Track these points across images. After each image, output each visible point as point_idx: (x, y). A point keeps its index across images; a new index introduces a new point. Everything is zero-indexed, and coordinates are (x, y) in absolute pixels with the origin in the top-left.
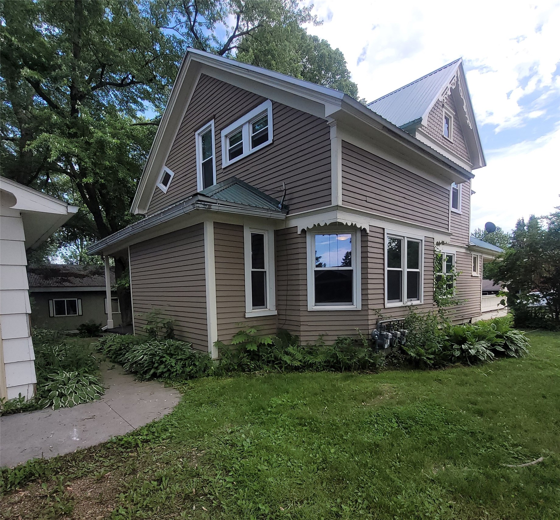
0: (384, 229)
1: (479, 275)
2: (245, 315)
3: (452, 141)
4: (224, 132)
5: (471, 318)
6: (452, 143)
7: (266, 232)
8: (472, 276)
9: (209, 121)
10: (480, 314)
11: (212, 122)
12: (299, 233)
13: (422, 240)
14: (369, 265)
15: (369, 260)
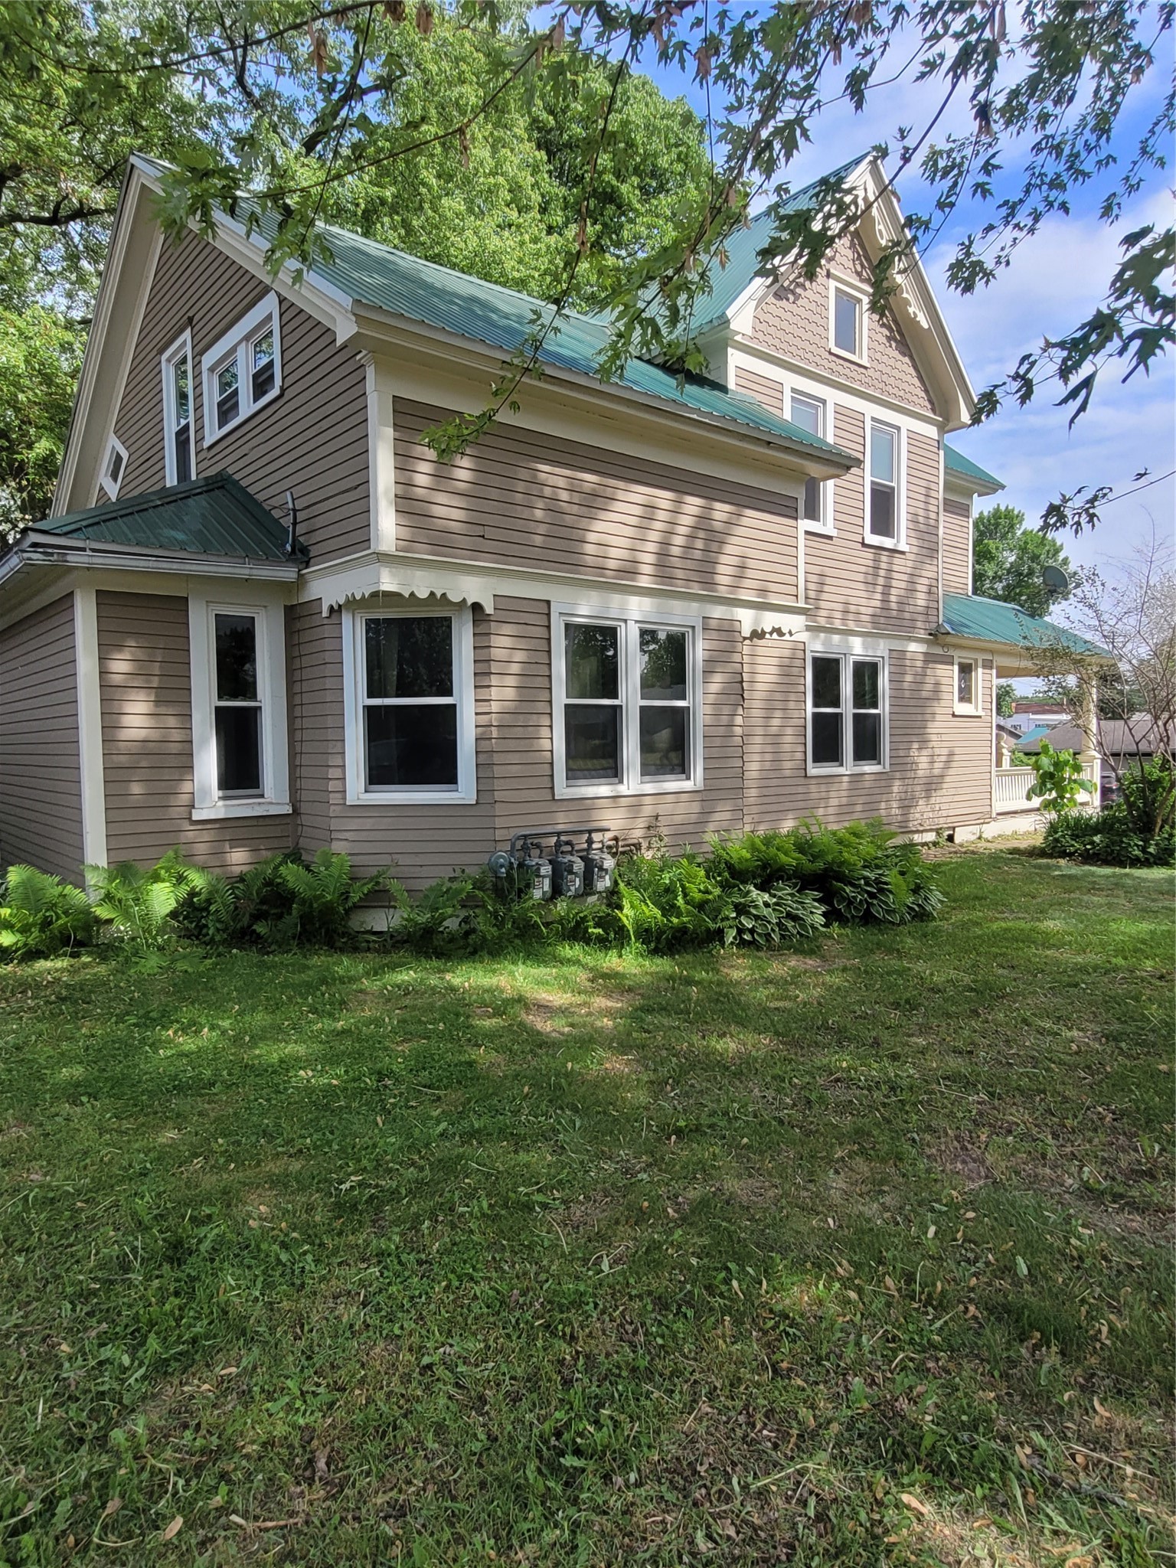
0: (548, 602)
1: (980, 713)
2: (190, 813)
3: (865, 362)
4: (209, 359)
5: (954, 829)
6: (866, 368)
7: (263, 612)
8: (954, 715)
9: (182, 331)
10: (986, 818)
11: (187, 334)
12: (325, 614)
13: (693, 627)
14: (494, 693)
15: (494, 680)
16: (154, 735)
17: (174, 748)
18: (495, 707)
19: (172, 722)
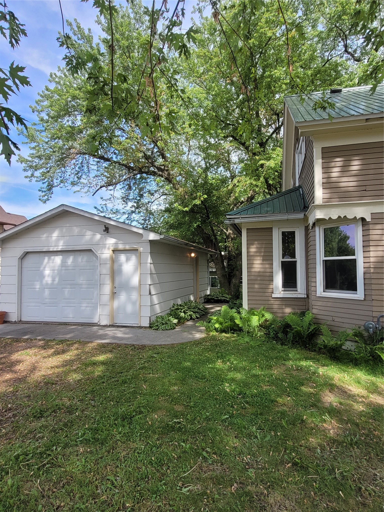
2: (272, 295)
7: (297, 229)
11: (297, 144)
12: (310, 228)
14: (372, 254)
15: (372, 249)
16: (262, 270)
17: (268, 274)
18: (372, 260)
19: (267, 266)
